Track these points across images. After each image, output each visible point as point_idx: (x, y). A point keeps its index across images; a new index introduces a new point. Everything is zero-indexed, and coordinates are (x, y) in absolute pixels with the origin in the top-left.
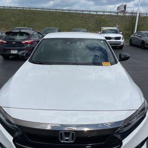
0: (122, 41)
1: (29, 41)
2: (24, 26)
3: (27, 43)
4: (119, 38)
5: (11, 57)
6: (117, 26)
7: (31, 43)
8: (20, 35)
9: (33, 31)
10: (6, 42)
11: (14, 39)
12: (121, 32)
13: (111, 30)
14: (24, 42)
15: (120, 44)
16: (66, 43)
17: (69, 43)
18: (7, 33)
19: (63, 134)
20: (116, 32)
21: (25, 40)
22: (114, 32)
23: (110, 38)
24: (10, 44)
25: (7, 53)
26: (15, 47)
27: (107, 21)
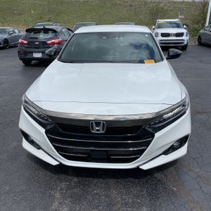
0: (185, 38)
1: (56, 41)
2: (49, 21)
3: (54, 43)
4: (181, 35)
5: (33, 62)
6: (180, 17)
7: (59, 43)
8: (44, 33)
9: (61, 28)
10: (26, 42)
11: (37, 38)
12: (185, 26)
13: (171, 23)
14: (49, 42)
15: (183, 43)
16: (101, 38)
17: (105, 38)
18: (27, 31)
19: (94, 124)
20: (178, 26)
21: (51, 39)
22: (174, 25)
23: (168, 35)
24: (32, 45)
25: (29, 56)
26: (38, 48)
27: (166, 10)
